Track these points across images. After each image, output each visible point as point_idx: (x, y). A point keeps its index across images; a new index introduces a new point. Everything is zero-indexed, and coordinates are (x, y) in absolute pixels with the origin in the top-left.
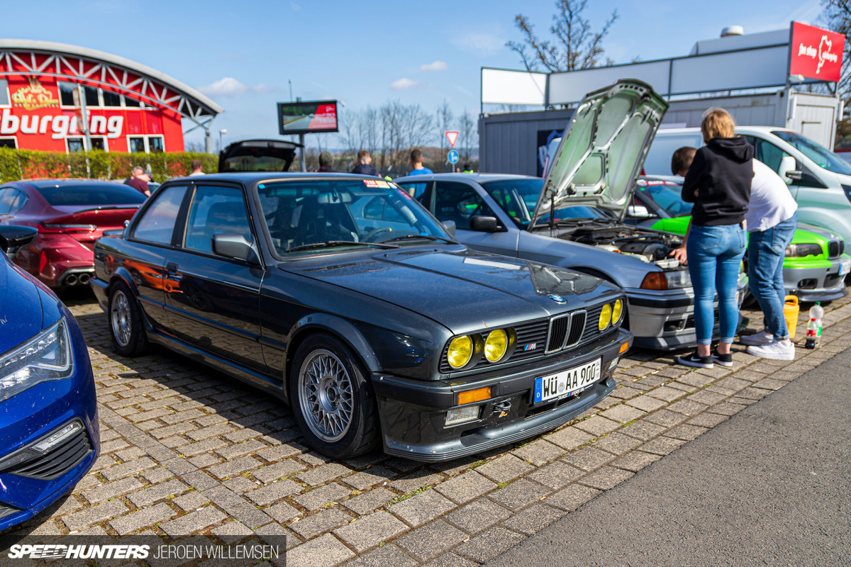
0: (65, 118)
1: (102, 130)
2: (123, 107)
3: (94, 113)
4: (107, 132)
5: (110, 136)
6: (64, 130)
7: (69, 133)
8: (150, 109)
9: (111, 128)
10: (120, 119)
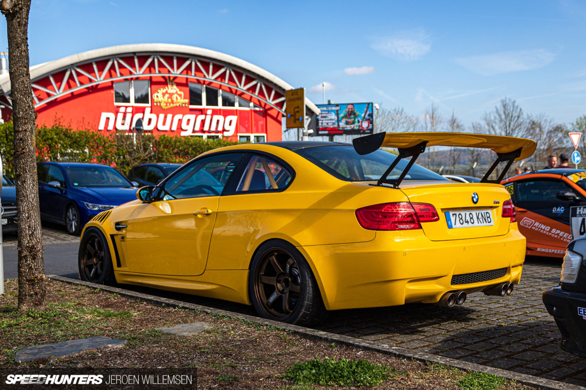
0: (192, 117)
1: (220, 129)
2: (237, 107)
3: (215, 112)
4: (224, 130)
5: (226, 134)
6: (190, 128)
7: (194, 131)
8: (257, 109)
9: (227, 127)
10: (234, 118)
